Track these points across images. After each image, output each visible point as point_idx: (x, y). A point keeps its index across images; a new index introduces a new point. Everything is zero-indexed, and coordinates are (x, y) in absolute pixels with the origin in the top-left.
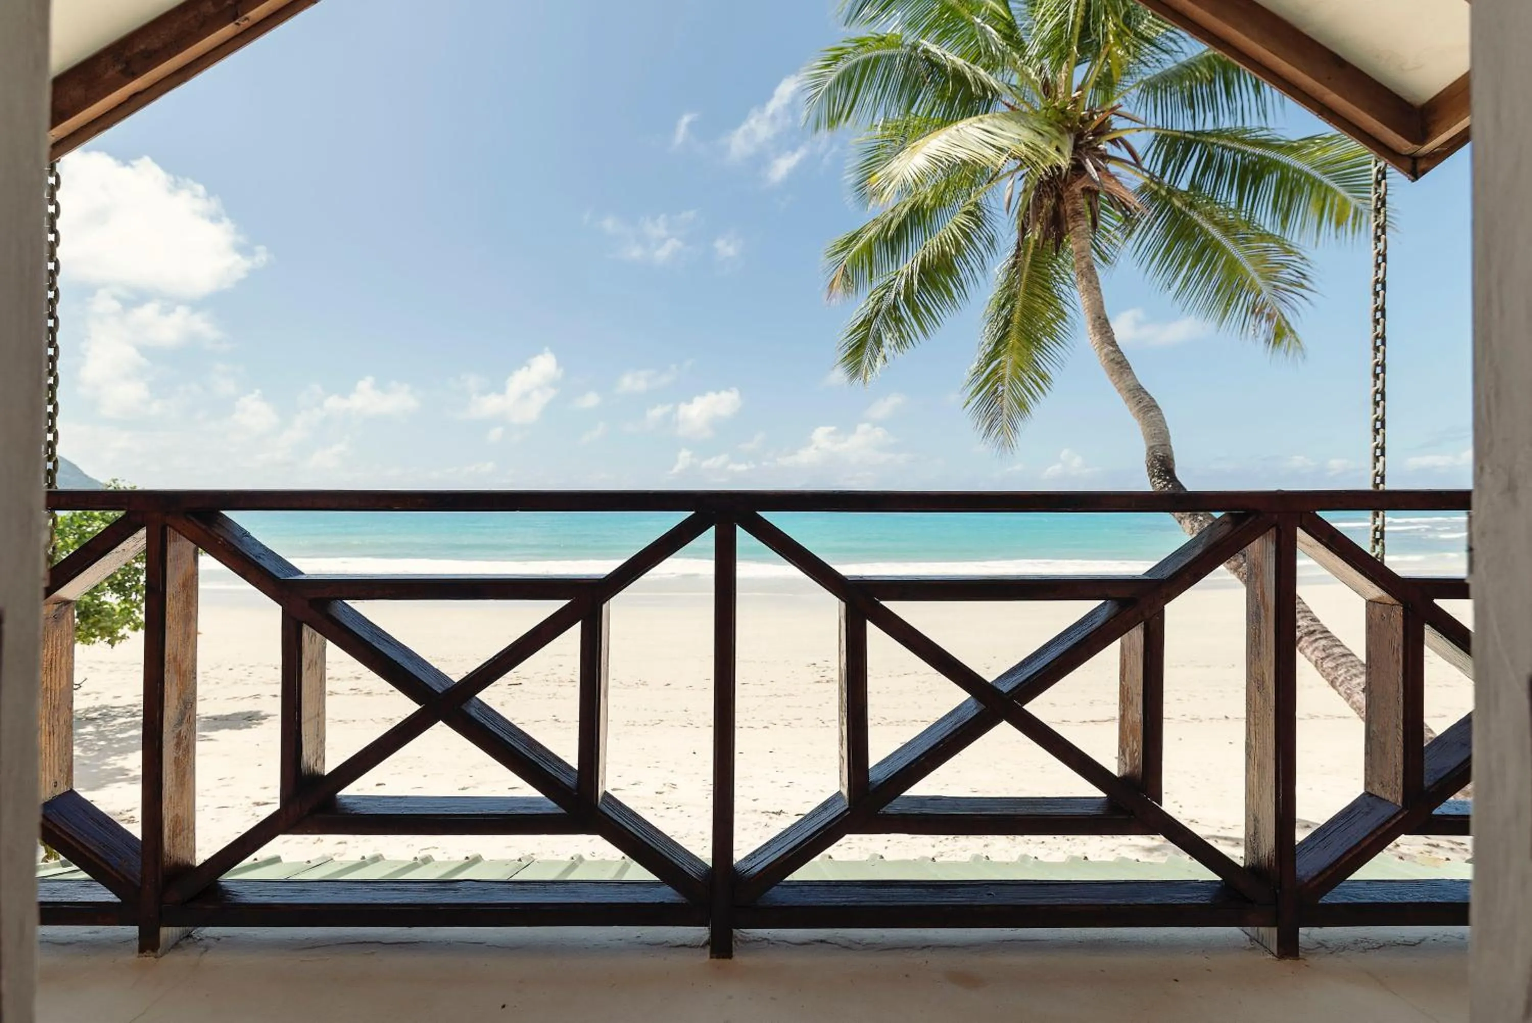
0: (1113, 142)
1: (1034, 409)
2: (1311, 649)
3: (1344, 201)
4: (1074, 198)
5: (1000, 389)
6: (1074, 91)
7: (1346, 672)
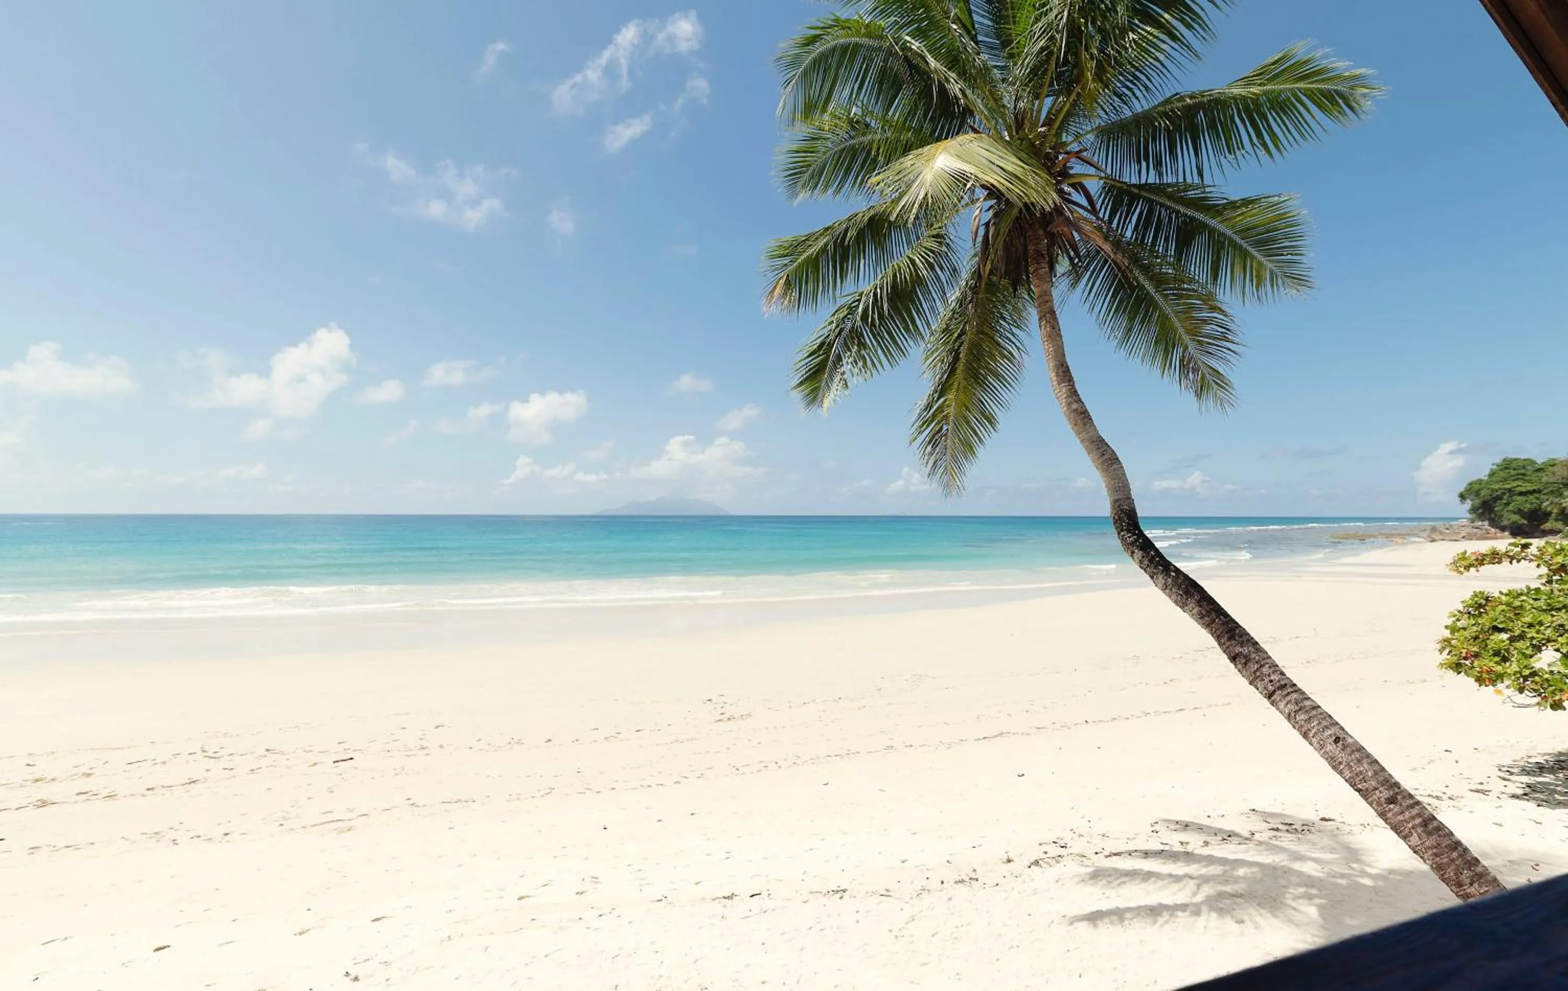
0: (1073, 186)
1: (980, 451)
2: (1284, 702)
3: (1260, 264)
4: (1037, 239)
5: (945, 428)
6: (1040, 125)
7: (1318, 725)
